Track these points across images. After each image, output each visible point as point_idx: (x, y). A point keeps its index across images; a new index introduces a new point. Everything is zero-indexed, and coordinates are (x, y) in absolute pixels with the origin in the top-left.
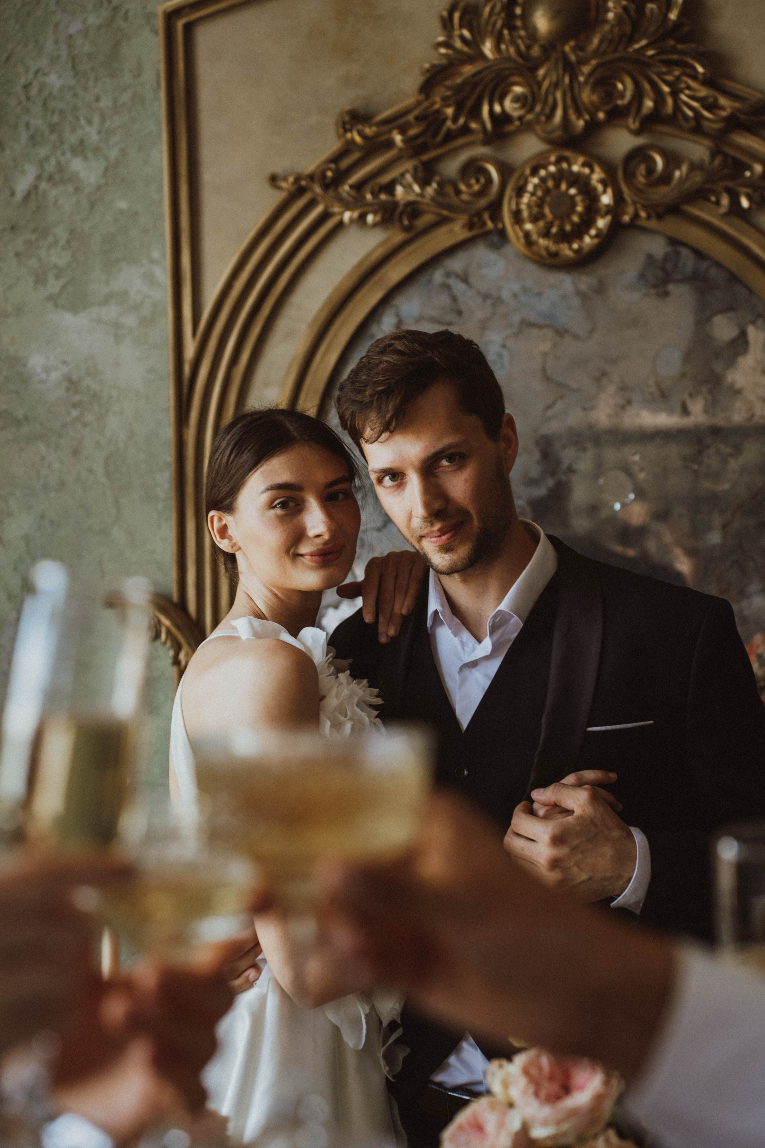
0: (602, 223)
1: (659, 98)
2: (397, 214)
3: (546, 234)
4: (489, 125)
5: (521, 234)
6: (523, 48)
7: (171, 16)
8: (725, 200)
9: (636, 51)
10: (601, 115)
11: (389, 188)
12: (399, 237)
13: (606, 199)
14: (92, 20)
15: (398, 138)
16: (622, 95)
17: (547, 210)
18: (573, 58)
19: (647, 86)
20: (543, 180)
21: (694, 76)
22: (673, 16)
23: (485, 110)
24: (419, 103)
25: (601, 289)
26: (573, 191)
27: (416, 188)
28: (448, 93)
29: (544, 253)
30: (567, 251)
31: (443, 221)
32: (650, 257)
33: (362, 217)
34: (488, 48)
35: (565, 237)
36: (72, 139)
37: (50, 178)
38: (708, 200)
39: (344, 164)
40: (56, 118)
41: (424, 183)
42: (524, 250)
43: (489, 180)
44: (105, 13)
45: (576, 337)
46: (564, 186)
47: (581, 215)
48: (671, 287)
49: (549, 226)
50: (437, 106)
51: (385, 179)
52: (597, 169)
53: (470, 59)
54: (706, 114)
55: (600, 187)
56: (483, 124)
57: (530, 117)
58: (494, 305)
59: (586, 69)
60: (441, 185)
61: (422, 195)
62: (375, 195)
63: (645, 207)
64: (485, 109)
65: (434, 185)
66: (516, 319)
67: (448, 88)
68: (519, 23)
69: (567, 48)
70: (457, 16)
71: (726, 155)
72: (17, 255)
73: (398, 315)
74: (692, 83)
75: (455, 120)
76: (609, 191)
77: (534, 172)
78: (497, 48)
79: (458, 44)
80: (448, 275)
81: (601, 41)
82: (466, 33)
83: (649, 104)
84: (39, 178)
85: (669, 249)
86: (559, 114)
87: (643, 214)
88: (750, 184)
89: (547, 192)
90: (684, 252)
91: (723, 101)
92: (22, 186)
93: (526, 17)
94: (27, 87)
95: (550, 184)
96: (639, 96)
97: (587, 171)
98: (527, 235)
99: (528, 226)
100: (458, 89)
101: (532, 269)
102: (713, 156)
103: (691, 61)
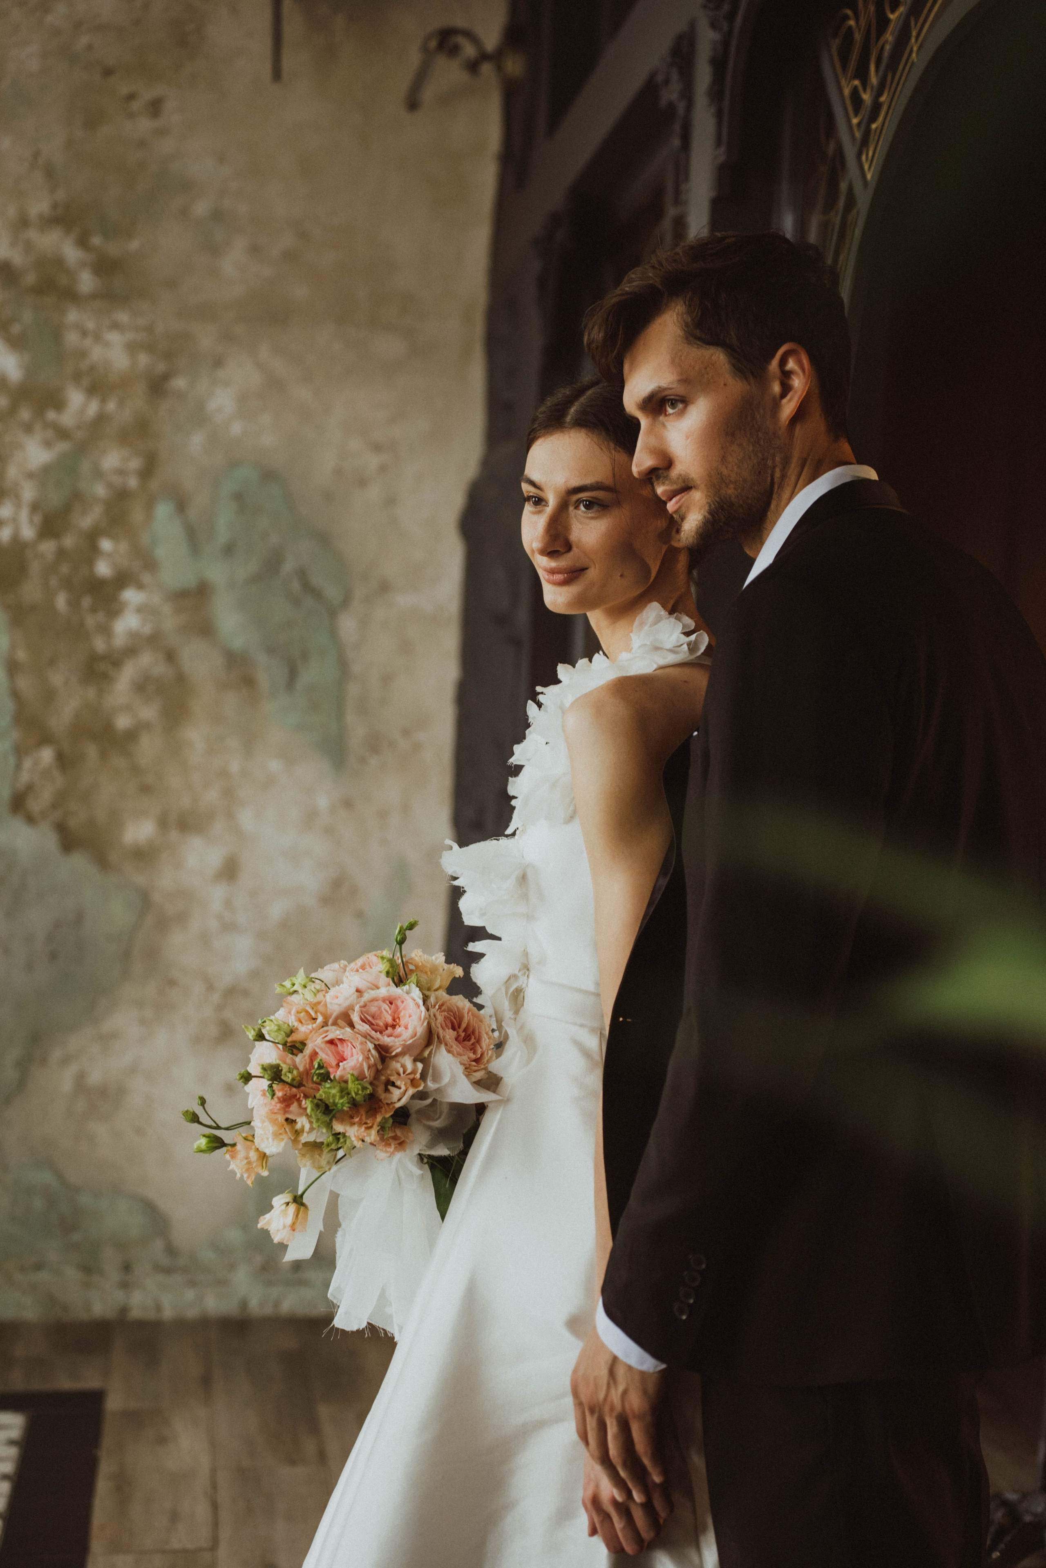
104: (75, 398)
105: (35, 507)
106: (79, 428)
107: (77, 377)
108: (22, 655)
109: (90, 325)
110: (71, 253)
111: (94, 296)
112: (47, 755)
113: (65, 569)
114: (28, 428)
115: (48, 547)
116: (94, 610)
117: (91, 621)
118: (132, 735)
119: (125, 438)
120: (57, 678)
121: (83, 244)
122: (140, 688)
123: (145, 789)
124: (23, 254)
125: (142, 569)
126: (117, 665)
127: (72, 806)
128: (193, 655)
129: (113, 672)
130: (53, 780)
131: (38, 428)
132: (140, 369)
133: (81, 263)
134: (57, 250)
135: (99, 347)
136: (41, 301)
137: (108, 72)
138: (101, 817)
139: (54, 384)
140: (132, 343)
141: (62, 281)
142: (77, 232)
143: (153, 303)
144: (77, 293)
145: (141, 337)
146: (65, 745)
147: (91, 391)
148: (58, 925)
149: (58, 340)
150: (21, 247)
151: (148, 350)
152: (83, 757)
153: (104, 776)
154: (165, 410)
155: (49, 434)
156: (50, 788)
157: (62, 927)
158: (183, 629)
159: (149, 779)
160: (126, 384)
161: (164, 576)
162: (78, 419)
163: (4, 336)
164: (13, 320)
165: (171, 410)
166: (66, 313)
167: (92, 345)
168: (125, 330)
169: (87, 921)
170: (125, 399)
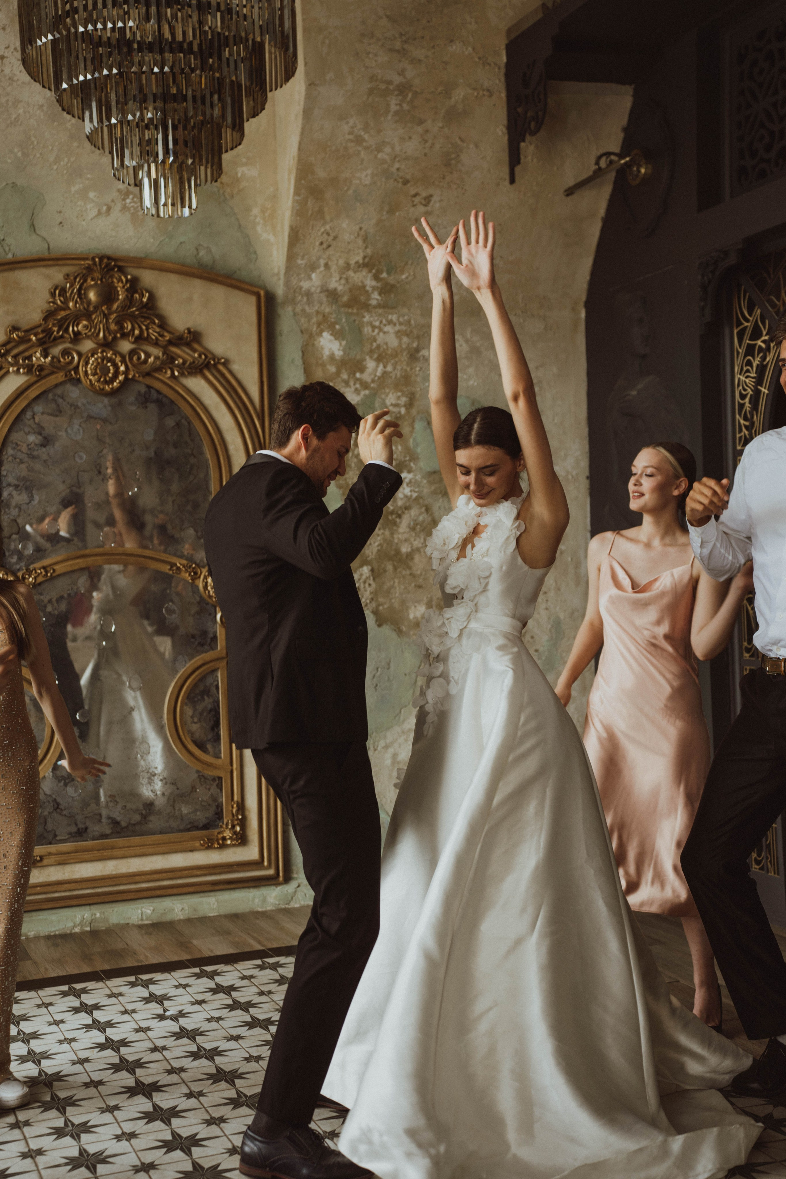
0: (121, 378)
1: (141, 331)
2: (34, 370)
3: (98, 381)
4: (72, 336)
5: (88, 381)
6: (86, 306)
8: (169, 372)
9: (132, 312)
10: (119, 335)
11: (29, 358)
12: (34, 379)
13: (122, 368)
15: (33, 338)
16: (127, 329)
17: (98, 371)
18: (106, 312)
19: (136, 326)
20: (96, 359)
22: (145, 300)
24: (40, 325)
25: (120, 404)
26: (109, 364)
27: (42, 359)
28: (55, 322)
29: (98, 388)
30: (107, 388)
31: (53, 373)
32: (139, 392)
33: (18, 370)
34: (71, 304)
35: (106, 382)
38: (162, 371)
39: (8, 347)
41: (46, 357)
42: (90, 388)
43: (73, 358)
45: (110, 423)
46: (105, 362)
47: (113, 374)
48: (148, 404)
49: (99, 378)
50: (50, 326)
51: (27, 354)
52: (118, 356)
53: (64, 309)
54: (160, 338)
55: (120, 364)
56: (70, 336)
57: (89, 333)
58: (75, 409)
59: (113, 316)
60: (53, 358)
61: (45, 362)
62: (24, 360)
63: (138, 373)
64: (71, 329)
65: (49, 358)
66: (85, 415)
67: (55, 320)
68: (83, 296)
69: (103, 308)
70: (57, 292)
71: (168, 355)
73: (33, 411)
74: (154, 327)
75: (58, 332)
76: (123, 365)
77: (92, 356)
78: (75, 305)
79: (59, 302)
80: (55, 395)
81: (118, 307)
82: (62, 299)
83: (137, 332)
85: (147, 389)
86: (101, 334)
87: (137, 375)
88: (178, 366)
89: (98, 363)
90: (153, 391)
91: (166, 334)
93: (86, 295)
95: (99, 360)
96: (133, 329)
97: (114, 357)
98: (90, 381)
99: (91, 377)
100: (59, 321)
101: (91, 395)
102: (163, 356)
103: (152, 317)
104: (371, 364)
106: (373, 381)
107: (371, 352)
109: (377, 324)
110: (370, 283)
111: (379, 306)
112: (366, 570)
114: (347, 384)
118: (410, 556)
119: (397, 386)
121: (376, 277)
122: (413, 529)
123: (420, 587)
124: (344, 285)
125: (410, 461)
126: (399, 516)
127: (381, 600)
128: (440, 508)
129: (398, 520)
130: (370, 585)
131: (352, 383)
132: (404, 346)
133: (374, 288)
134: (362, 282)
135: (381, 334)
136: (350, 310)
137: (406, 182)
138: (397, 605)
139: (358, 357)
140: (399, 331)
141: (363, 298)
142: (374, 271)
143: (409, 309)
144: (370, 305)
145: (403, 328)
146: (375, 565)
147: (378, 360)
148: (377, 669)
149: (360, 331)
150: (343, 281)
151: (408, 335)
152: (385, 571)
153: (396, 580)
154: (418, 369)
155: (358, 386)
156: (369, 589)
157: (379, 669)
158: (434, 493)
159: (421, 581)
160: (397, 355)
161: (422, 464)
162: (373, 376)
163: (330, 332)
164: (335, 323)
165: (421, 369)
166: (364, 317)
167: (378, 334)
168: (395, 325)
169: (392, 665)
170: (396, 363)
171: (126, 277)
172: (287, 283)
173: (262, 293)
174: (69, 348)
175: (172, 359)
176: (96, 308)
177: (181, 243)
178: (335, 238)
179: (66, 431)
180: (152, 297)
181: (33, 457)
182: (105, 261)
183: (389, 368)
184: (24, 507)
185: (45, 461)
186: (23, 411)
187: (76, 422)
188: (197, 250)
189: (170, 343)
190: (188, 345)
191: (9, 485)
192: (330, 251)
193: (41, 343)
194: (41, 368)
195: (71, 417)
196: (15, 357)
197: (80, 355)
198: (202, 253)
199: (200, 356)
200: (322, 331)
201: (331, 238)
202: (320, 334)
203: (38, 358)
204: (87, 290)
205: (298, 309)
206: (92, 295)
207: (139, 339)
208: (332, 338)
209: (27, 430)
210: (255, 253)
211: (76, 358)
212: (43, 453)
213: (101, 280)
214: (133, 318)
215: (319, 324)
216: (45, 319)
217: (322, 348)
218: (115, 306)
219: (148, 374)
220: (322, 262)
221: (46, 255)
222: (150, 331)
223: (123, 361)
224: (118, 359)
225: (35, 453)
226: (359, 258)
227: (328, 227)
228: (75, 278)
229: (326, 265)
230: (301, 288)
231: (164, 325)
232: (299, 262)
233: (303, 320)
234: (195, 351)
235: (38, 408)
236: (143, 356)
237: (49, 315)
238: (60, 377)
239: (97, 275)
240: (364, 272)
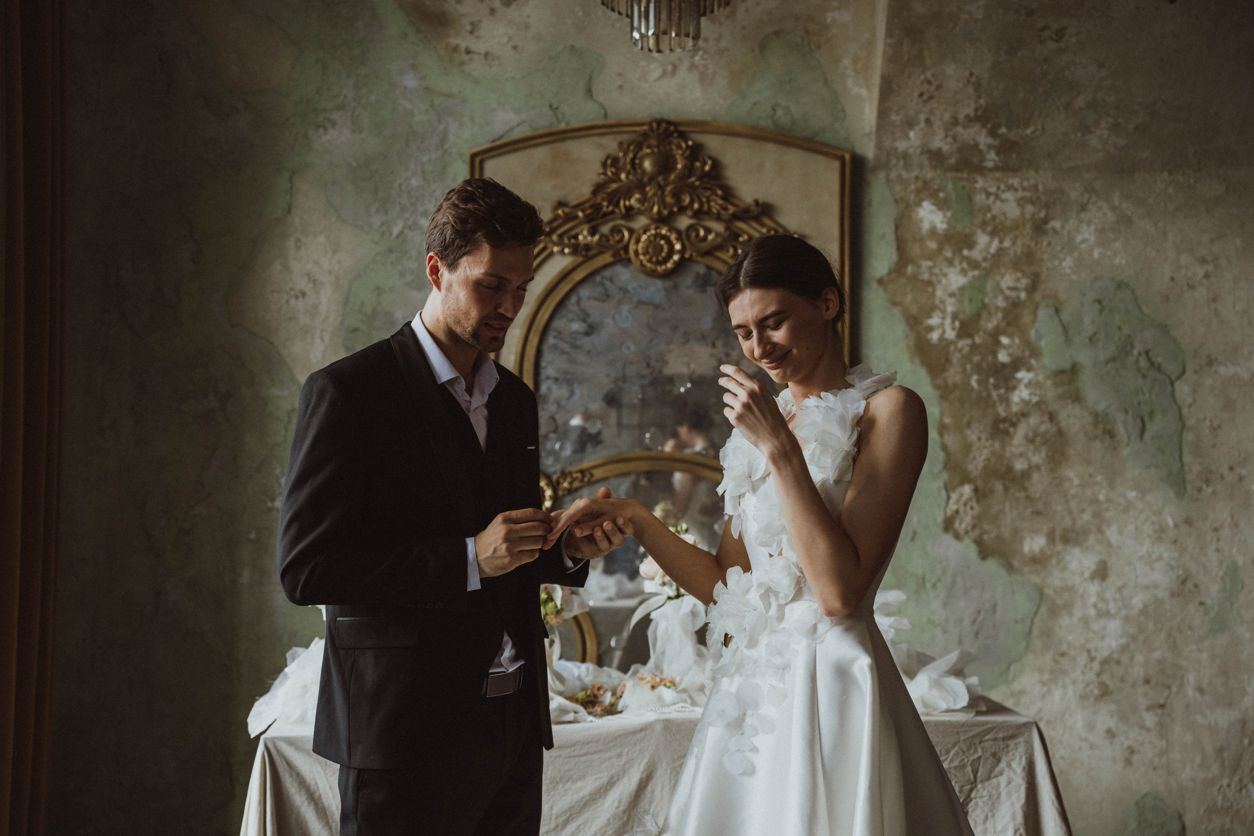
0: (676, 257)
1: (701, 204)
2: (580, 249)
3: (650, 261)
4: (623, 211)
5: (638, 261)
6: (639, 177)
7: (473, 156)
8: (731, 251)
9: (691, 183)
10: (675, 209)
11: (576, 237)
12: (580, 259)
13: (678, 247)
14: (434, 156)
15: (580, 214)
16: (685, 202)
17: (650, 251)
18: (662, 183)
19: (696, 199)
20: (649, 237)
21: (716, 195)
22: (707, 168)
23: (622, 203)
24: (590, 199)
25: (675, 287)
26: (662, 242)
27: (589, 238)
28: (605, 195)
29: (648, 270)
30: (660, 269)
31: (600, 253)
32: (698, 274)
33: (563, 250)
34: (623, 176)
35: (659, 263)
36: (421, 209)
37: (410, 228)
38: (724, 250)
39: (555, 224)
40: (414, 200)
41: (593, 234)
42: (639, 268)
43: (623, 236)
44: (440, 153)
45: (663, 309)
46: (658, 240)
47: (666, 253)
48: (707, 288)
49: (651, 258)
50: (599, 201)
51: (573, 232)
52: (673, 233)
53: (615, 181)
54: (723, 212)
55: (674, 242)
56: (620, 210)
57: (643, 208)
58: (624, 293)
59: (669, 189)
60: (601, 236)
61: (591, 241)
62: (569, 239)
63: (696, 252)
65: (597, 237)
66: (635, 299)
67: (604, 193)
68: (637, 166)
69: (660, 179)
70: (609, 162)
71: (731, 230)
72: (392, 263)
73: (578, 295)
74: (716, 198)
75: (608, 207)
76: (679, 243)
77: (645, 233)
78: (627, 177)
79: (609, 174)
80: (603, 278)
81: (676, 177)
82: (613, 170)
83: (696, 206)
84: (404, 227)
85: (706, 271)
87: (694, 254)
88: (741, 243)
89: (650, 242)
90: (714, 273)
92: (396, 231)
93: (641, 164)
94: (400, 185)
95: (652, 238)
96: (692, 202)
97: (668, 234)
98: (641, 261)
99: (641, 257)
100: (609, 194)
101: (642, 277)
102: (726, 232)
103: (715, 188)
104: (982, 239)
105: (955, 317)
106: (985, 259)
107: (984, 223)
108: (947, 420)
109: (993, 190)
110: (984, 140)
111: (996, 168)
112: (967, 490)
113: (976, 359)
114: (950, 263)
115: (964, 343)
116: (997, 387)
117: (994, 394)
118: (1026, 475)
119: (1016, 265)
120: (972, 435)
121: (992, 133)
122: (1031, 441)
123: (1038, 513)
124: (951, 144)
125: (1030, 357)
126: (1014, 425)
127: (986, 527)
128: (1069, 416)
129: (1012, 430)
130: (972, 508)
131: (957, 262)
132: (1028, 216)
133: (990, 147)
134: (974, 140)
135: (998, 203)
136: (959, 175)
137: (1030, 13)
138: (1006, 534)
139: (967, 230)
140: (1022, 199)
141: (975, 160)
142: (989, 126)
143: (1037, 171)
144: (985, 168)
145: (1027, 194)
146: (980, 483)
147: (993, 234)
148: (979, 612)
149: (971, 200)
150: (949, 140)
151: (1033, 203)
152: (992, 491)
153: (1007, 505)
154: (1045, 244)
155: (965, 265)
156: (970, 514)
157: (982, 613)
158: (1061, 397)
159: (1040, 506)
160: (1017, 227)
161: (1046, 360)
162: (984, 254)
163: (933, 201)
164: (939, 190)
165: (1049, 244)
166: (976, 182)
167: (994, 202)
168: (1016, 190)
169: (999, 609)
170: (1016, 237)
171: (686, 143)
172: (879, 145)
173: (847, 157)
174: (619, 225)
175: (735, 236)
176: (652, 178)
177: (755, 103)
178: (939, 87)
179: (614, 318)
180: (717, 165)
181: (575, 346)
182: (664, 125)
183: (1007, 243)
184: (564, 403)
185: (589, 352)
186: (567, 296)
187: (625, 308)
188: (774, 109)
189: (735, 217)
190: (757, 218)
191: (548, 378)
192: (933, 104)
193: (589, 219)
194: (587, 247)
195: (620, 302)
196: (561, 236)
197: (631, 231)
198: (780, 113)
199: (769, 231)
200: (922, 200)
201: (933, 88)
202: (918, 204)
203: (584, 237)
204: (642, 160)
205: (893, 175)
206: (647, 164)
207: (697, 214)
208: (933, 208)
209: (570, 316)
210: (843, 111)
211: (626, 234)
212: (586, 342)
213: (658, 147)
214: (692, 189)
215: (918, 192)
216: (595, 193)
217: (921, 220)
218: (672, 177)
219: (708, 253)
220: (922, 117)
221: (602, 122)
222: (712, 204)
223: (679, 238)
224: (673, 237)
225: (578, 343)
226: (970, 110)
227: (929, 75)
228: (628, 148)
229: (928, 121)
230: (896, 149)
231: (728, 195)
232: (894, 117)
233: (898, 188)
234: (763, 225)
235: (585, 292)
236: (702, 233)
237: (598, 188)
238: (607, 258)
239: (654, 142)
240: (977, 127)
